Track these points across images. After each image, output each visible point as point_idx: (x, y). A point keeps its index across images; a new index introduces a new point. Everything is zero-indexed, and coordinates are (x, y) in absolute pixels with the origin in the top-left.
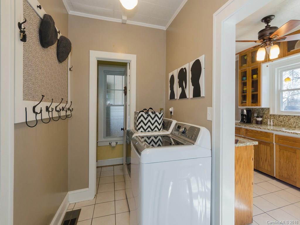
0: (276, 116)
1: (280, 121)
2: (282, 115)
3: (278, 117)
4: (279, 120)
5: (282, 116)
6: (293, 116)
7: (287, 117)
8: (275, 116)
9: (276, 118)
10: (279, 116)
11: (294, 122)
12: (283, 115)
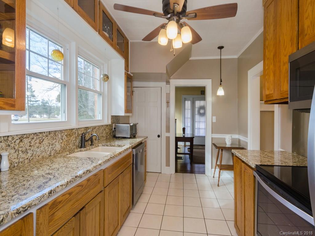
0: (13, 138)
1: (24, 149)
2: (27, 134)
3: (18, 141)
4: (20, 149)
5: (28, 136)
6: (47, 132)
7: (38, 137)
8: (10, 139)
9: (12, 145)
10: (22, 138)
11: (48, 145)
12: (30, 134)
